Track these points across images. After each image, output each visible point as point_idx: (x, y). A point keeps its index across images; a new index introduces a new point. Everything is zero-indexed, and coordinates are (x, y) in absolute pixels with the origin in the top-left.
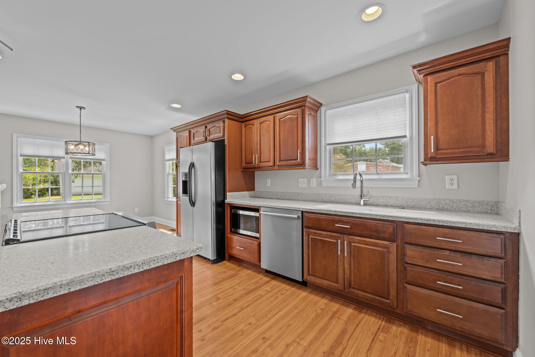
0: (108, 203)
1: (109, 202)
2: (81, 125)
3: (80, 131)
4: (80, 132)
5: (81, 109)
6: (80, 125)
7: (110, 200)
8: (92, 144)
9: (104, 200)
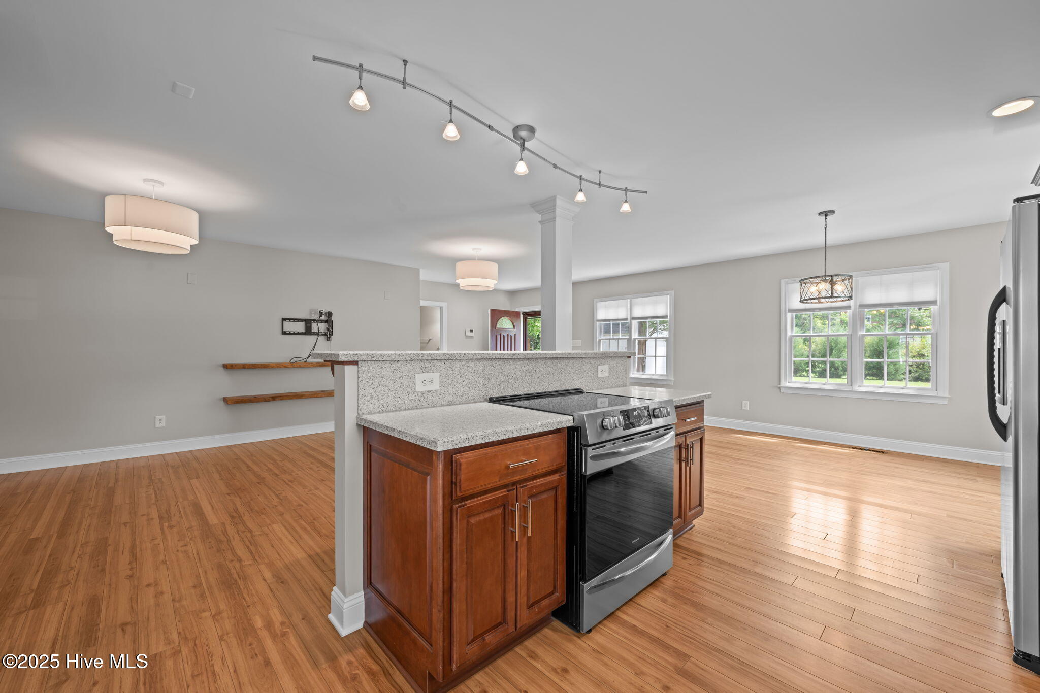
0: (946, 402)
1: (947, 399)
2: (827, 246)
3: (825, 257)
4: (825, 259)
5: (826, 215)
6: (825, 246)
7: (949, 394)
8: (846, 277)
9: (934, 394)
